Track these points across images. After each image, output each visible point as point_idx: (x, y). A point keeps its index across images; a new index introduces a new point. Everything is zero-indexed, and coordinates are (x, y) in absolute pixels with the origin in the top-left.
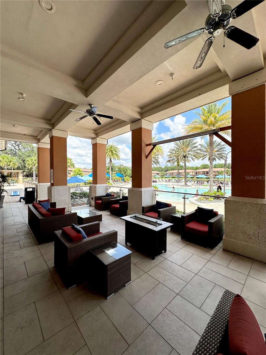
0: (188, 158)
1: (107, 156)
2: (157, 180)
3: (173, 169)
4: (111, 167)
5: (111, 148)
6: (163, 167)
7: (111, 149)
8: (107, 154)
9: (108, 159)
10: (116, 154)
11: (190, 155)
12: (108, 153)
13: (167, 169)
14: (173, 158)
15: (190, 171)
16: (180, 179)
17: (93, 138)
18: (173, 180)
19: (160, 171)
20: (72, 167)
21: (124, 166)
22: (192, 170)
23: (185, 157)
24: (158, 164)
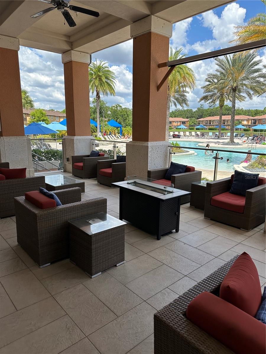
0: (240, 92)
1: (90, 87)
2: (182, 134)
3: (212, 114)
4: (99, 108)
5: (99, 71)
6: (194, 110)
7: (99, 73)
8: (91, 84)
9: (93, 93)
10: (107, 83)
11: (244, 87)
12: (93, 82)
13: (201, 114)
14: (212, 93)
15: (244, 119)
16: (222, 131)
17: (64, 52)
18: (211, 134)
19: (187, 118)
20: (29, 107)
21: (123, 107)
22: (248, 115)
23: (234, 90)
24: (184, 105)
